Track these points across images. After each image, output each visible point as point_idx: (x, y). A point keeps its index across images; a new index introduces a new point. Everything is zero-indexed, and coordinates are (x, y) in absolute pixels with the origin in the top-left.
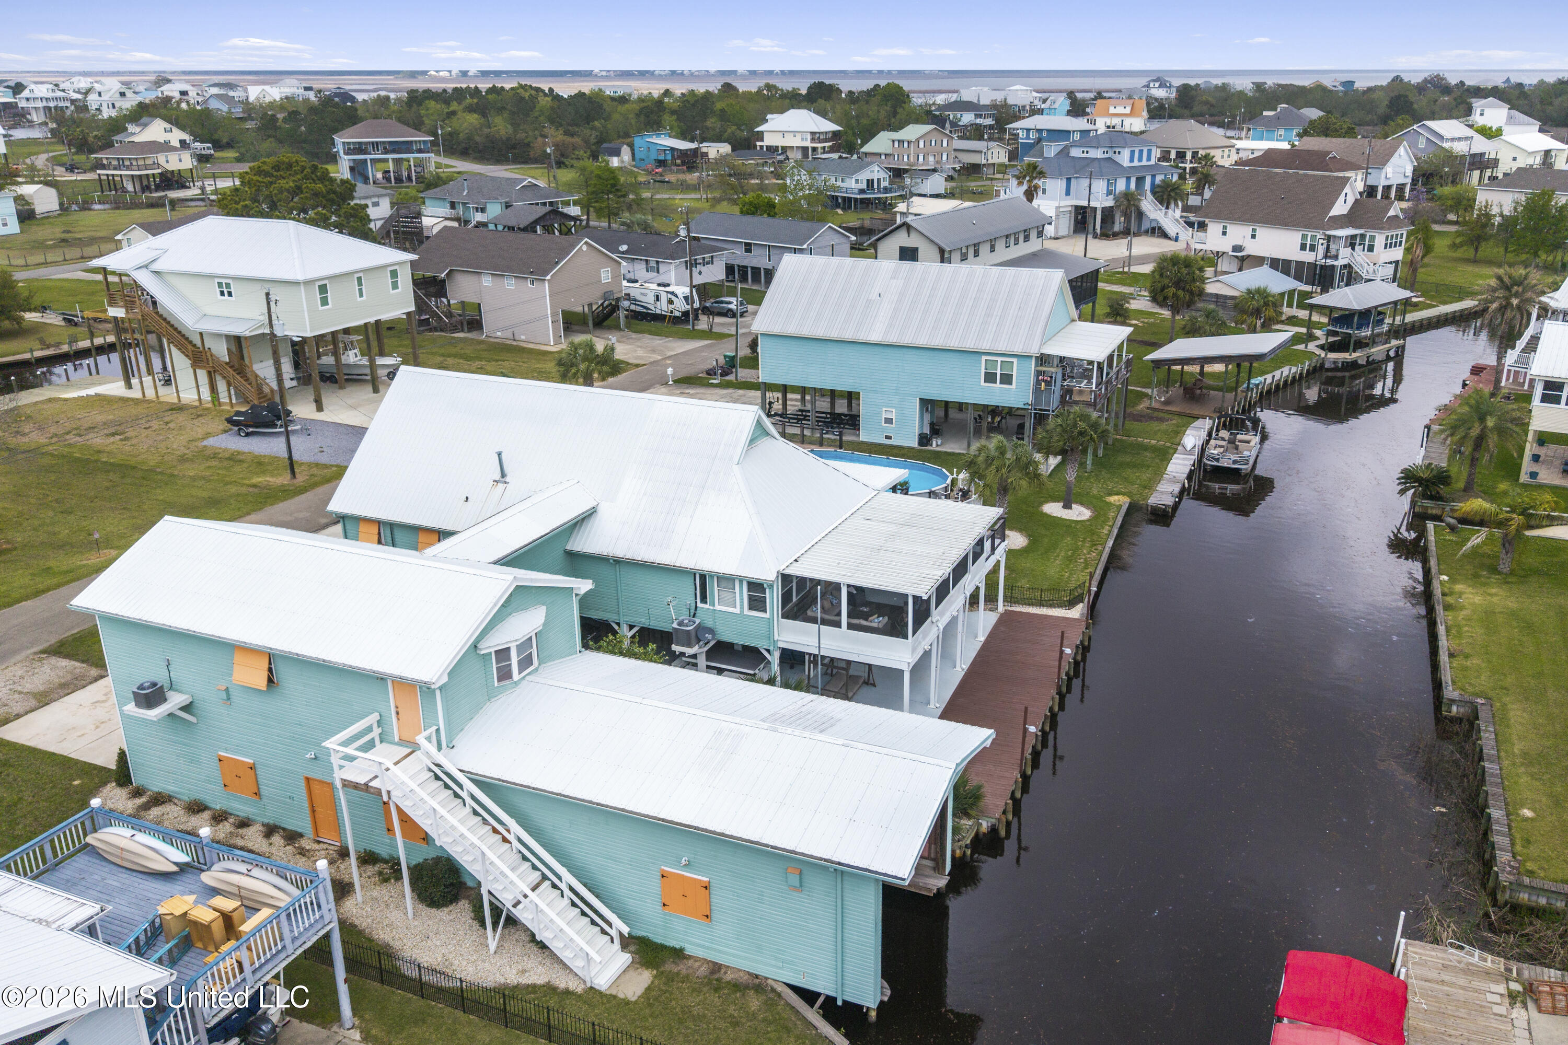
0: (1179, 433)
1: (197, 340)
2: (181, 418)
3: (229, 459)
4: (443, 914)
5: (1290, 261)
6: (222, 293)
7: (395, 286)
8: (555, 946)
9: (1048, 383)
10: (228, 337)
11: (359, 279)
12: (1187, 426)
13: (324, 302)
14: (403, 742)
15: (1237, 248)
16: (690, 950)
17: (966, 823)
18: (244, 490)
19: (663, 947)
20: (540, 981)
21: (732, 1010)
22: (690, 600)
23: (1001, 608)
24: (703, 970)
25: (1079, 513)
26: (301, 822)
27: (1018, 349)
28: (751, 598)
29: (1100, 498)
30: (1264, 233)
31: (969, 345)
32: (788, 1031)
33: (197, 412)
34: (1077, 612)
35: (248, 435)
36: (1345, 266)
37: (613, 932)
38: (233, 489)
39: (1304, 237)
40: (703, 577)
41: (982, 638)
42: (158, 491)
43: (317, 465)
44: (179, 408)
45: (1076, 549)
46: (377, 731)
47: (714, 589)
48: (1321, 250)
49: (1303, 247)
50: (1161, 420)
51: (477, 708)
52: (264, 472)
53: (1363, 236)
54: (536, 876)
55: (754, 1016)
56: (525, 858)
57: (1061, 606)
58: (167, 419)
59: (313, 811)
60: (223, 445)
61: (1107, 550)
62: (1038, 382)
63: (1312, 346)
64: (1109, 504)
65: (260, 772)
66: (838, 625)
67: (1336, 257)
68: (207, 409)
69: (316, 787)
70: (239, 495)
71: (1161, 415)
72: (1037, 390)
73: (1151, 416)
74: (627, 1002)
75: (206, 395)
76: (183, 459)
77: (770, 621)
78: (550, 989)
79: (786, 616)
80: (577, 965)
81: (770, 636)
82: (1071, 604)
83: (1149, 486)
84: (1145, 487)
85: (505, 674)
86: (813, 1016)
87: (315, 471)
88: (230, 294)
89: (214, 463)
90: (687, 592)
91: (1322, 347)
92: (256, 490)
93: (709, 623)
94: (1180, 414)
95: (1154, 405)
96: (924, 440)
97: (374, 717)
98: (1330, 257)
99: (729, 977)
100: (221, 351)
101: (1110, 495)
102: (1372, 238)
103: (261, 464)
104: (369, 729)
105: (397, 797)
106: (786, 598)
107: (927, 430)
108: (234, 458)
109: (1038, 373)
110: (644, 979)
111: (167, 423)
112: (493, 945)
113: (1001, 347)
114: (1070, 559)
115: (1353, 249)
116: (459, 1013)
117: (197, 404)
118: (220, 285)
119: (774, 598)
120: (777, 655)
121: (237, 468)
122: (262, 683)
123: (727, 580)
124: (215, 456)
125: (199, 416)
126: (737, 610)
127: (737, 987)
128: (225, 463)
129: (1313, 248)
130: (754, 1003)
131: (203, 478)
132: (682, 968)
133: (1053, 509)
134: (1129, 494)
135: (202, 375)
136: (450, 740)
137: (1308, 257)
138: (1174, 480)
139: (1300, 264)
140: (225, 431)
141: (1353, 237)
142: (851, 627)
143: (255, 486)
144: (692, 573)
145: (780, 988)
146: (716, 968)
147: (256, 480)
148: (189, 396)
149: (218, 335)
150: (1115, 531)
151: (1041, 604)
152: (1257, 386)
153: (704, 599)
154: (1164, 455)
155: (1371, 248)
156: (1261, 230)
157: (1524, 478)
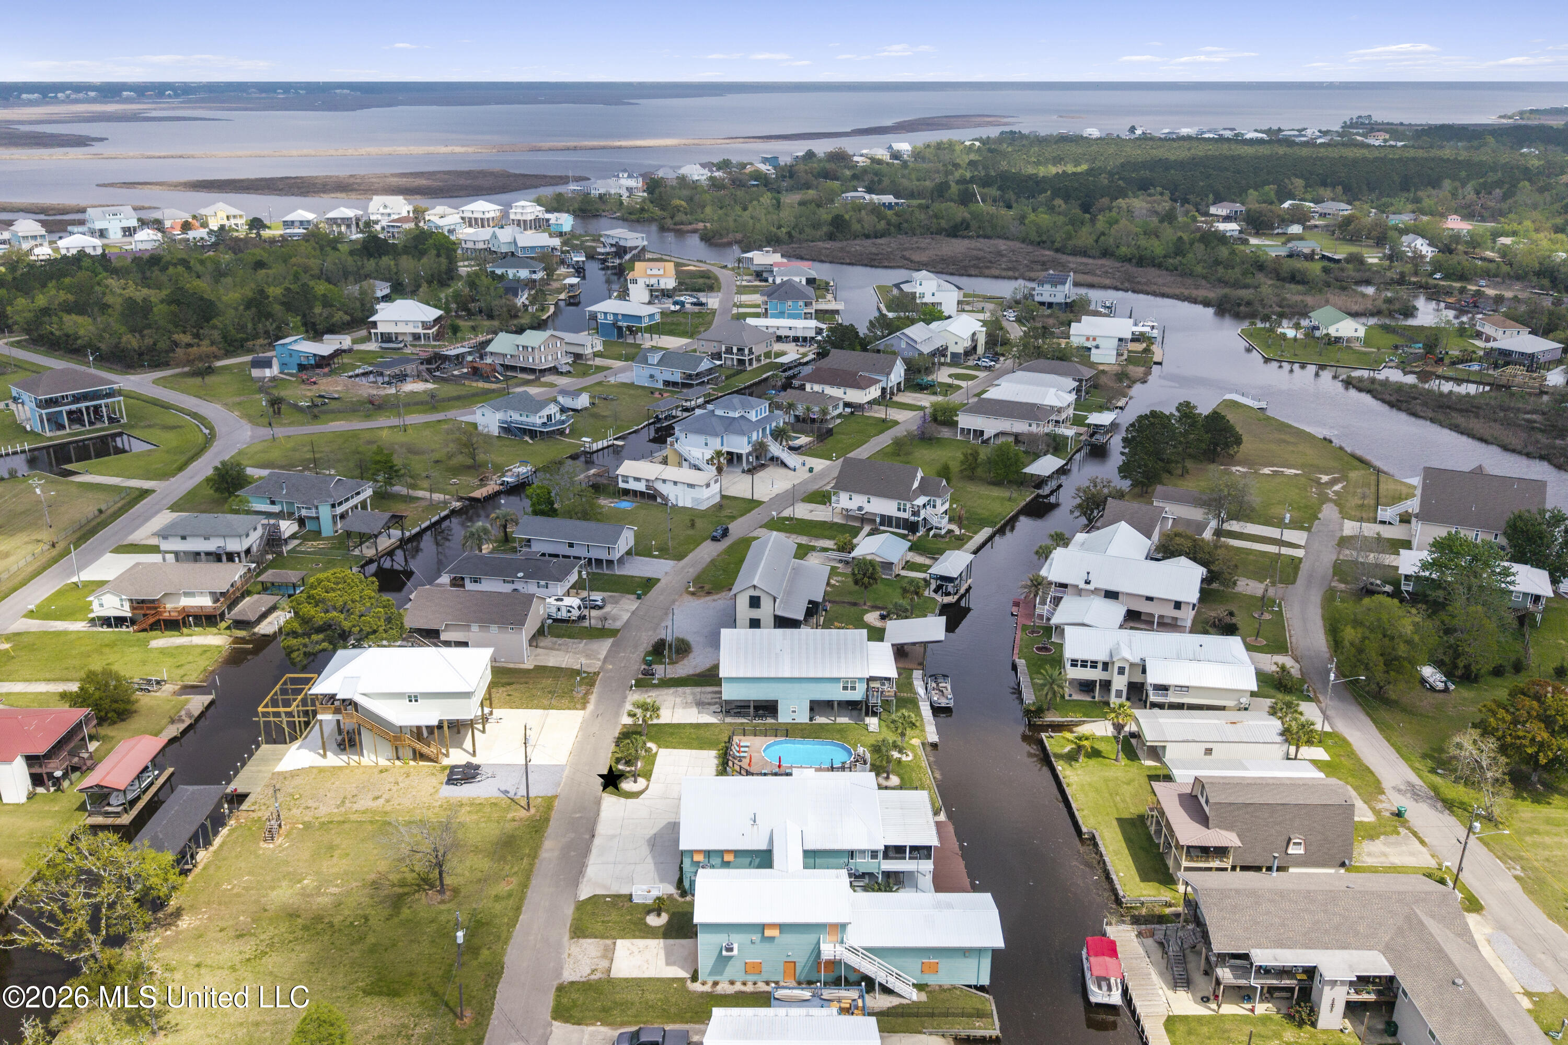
0: (911, 685)
2: (398, 778)
5: (893, 517)
6: (411, 702)
8: (900, 992)
9: (873, 689)
12: (911, 677)
15: (860, 508)
16: (934, 984)
19: (927, 985)
20: (897, 1003)
21: (954, 996)
22: (846, 860)
24: (939, 988)
25: (908, 755)
27: (859, 676)
28: (872, 856)
29: (909, 743)
31: (835, 675)
32: (970, 997)
34: (943, 816)
35: (462, 784)
36: (923, 519)
37: (911, 984)
39: (898, 503)
40: (852, 852)
47: (857, 855)
49: (899, 509)
52: (507, 810)
53: (929, 501)
55: (961, 996)
59: (785, 972)
60: (456, 795)
61: (931, 777)
62: (868, 690)
63: (931, 592)
64: (914, 746)
65: (763, 964)
66: (905, 859)
67: (918, 515)
69: (787, 964)
70: (520, 829)
72: (870, 694)
74: (925, 1002)
77: (878, 862)
78: (903, 1005)
79: (886, 859)
80: (910, 998)
81: (878, 868)
82: (938, 812)
83: (923, 730)
86: (973, 991)
87: (532, 803)
88: (416, 702)
90: (845, 857)
91: (936, 592)
92: (522, 824)
93: (853, 867)
94: (905, 669)
96: (811, 719)
98: (915, 515)
99: (946, 988)
101: (911, 739)
102: (935, 501)
103: (494, 804)
105: (845, 960)
106: (886, 852)
109: (867, 686)
110: (924, 995)
113: (849, 676)
115: (926, 509)
116: (886, 1018)
118: (409, 697)
119: (881, 855)
120: (881, 873)
122: (778, 935)
123: (863, 852)
124: (461, 803)
126: (866, 861)
127: (950, 990)
130: (956, 992)
132: (933, 989)
134: (919, 737)
137: (902, 515)
138: (930, 723)
139: (898, 519)
140: (442, 784)
141: (926, 503)
142: (909, 859)
144: (848, 851)
145: (962, 987)
146: (941, 986)
147: (511, 816)
150: (927, 763)
153: (852, 859)
154: (915, 704)
155: (934, 507)
156: (873, 499)
157: (1067, 698)
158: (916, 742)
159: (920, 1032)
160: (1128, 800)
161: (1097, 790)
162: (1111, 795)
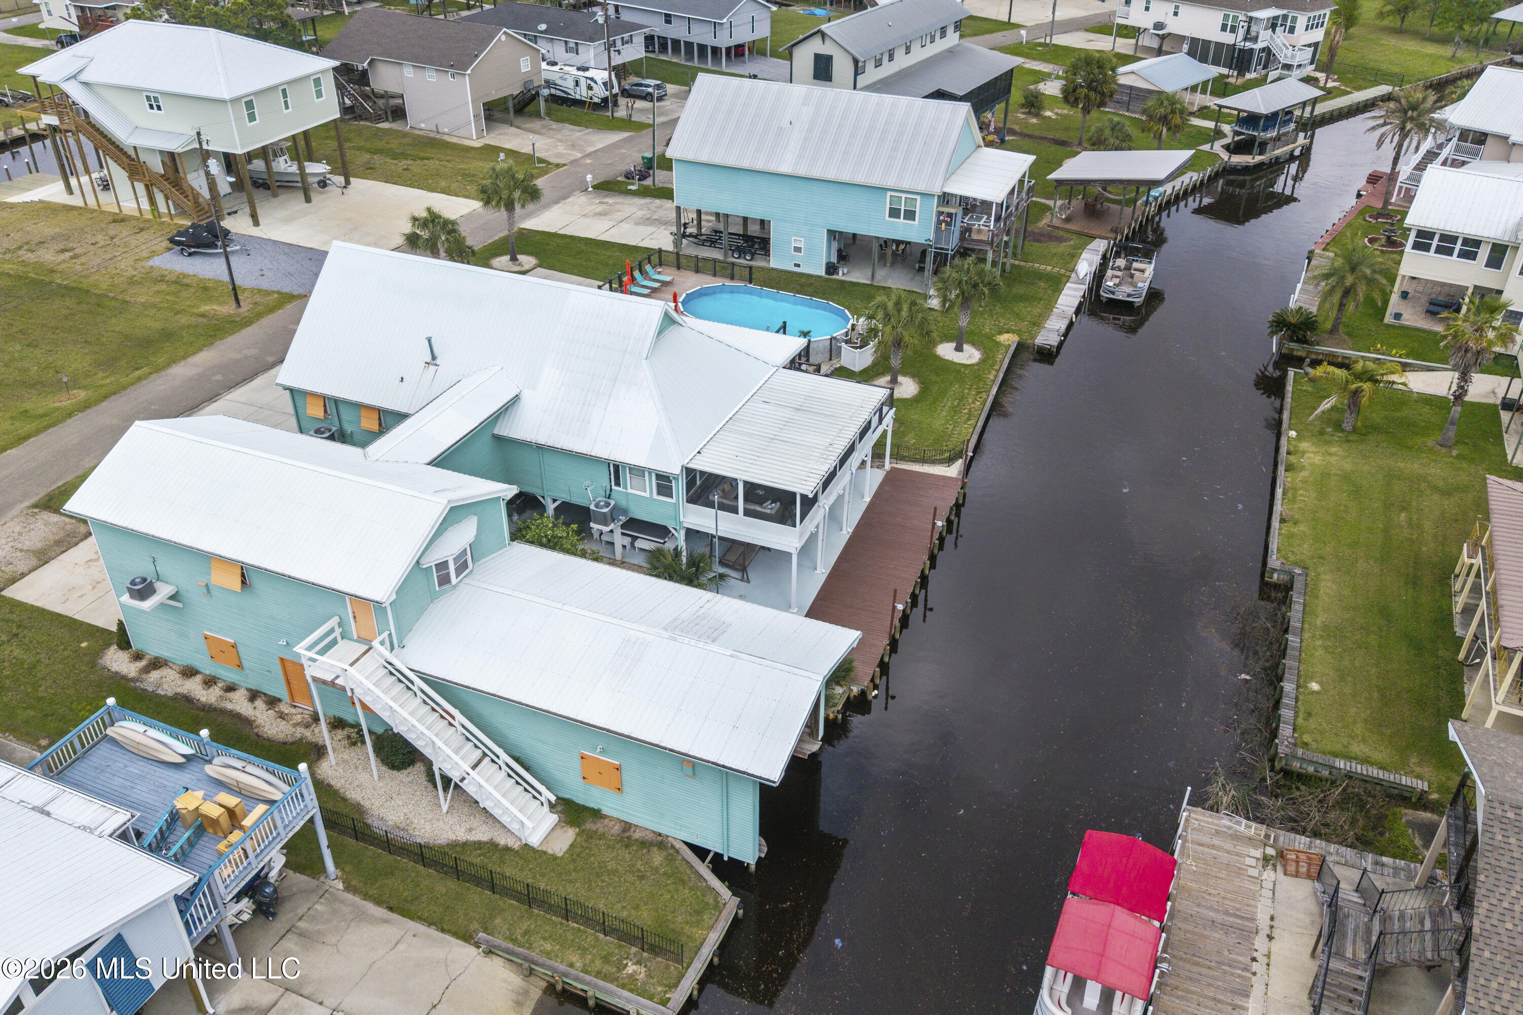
0: (1074, 257)
1: (132, 153)
2: (124, 231)
3: (176, 282)
4: (402, 776)
5: (1210, 42)
6: (151, 107)
7: (319, 94)
8: (496, 812)
9: (948, 224)
10: (161, 152)
11: (284, 91)
12: (1083, 247)
13: (252, 117)
14: (361, 640)
15: (1159, 26)
16: (606, 811)
17: (839, 690)
18: (193, 320)
19: (584, 808)
20: (484, 838)
21: (639, 865)
22: (606, 483)
23: (888, 466)
24: (617, 829)
25: (971, 355)
26: (279, 690)
27: (922, 188)
28: (658, 485)
29: (990, 337)
30: (1186, 11)
31: (875, 181)
32: (683, 882)
33: (140, 225)
34: (954, 471)
35: (190, 254)
36: (1263, 50)
37: (543, 799)
38: (183, 320)
39: (1226, 17)
40: (616, 468)
41: (868, 499)
42: (113, 321)
43: (260, 291)
44: (120, 219)
45: (962, 398)
46: (338, 631)
47: (626, 476)
48: (1241, 33)
49: (1224, 28)
50: (1060, 240)
51: (422, 610)
52: (210, 299)
53: (1285, 17)
54: (477, 754)
55: (656, 870)
56: (468, 739)
57: (941, 462)
58: (112, 233)
59: (288, 683)
60: (169, 266)
61: (991, 398)
62: (939, 222)
63: (1218, 147)
64: (998, 344)
65: (240, 649)
66: (735, 510)
67: (1255, 39)
68: (148, 221)
69: (288, 665)
70: (189, 326)
71: (1061, 233)
72: (938, 229)
73: (1050, 236)
74: (554, 858)
75: (145, 205)
76: (132, 281)
77: (676, 505)
78: (492, 845)
79: (691, 500)
80: (514, 827)
81: (676, 517)
82: (950, 461)
83: (1037, 323)
84: (1034, 324)
85: (444, 580)
86: (704, 869)
87: (258, 298)
88: (159, 108)
89: (163, 287)
90: (603, 479)
91: (1227, 148)
92: (205, 320)
93: (623, 503)
94: (1080, 234)
95: (1056, 222)
96: (831, 269)
97: (336, 619)
98: (1250, 40)
99: (637, 835)
100: (156, 165)
101: (1000, 333)
102: (1294, 19)
103: (205, 289)
104: (332, 631)
105: (358, 692)
106: (690, 484)
107: (834, 259)
108: (180, 282)
109: (940, 213)
110: (569, 835)
111: (112, 238)
112: (445, 808)
113: (906, 186)
114: (955, 410)
115: (1274, 31)
116: (420, 868)
117: (137, 214)
118: (148, 98)
119: (679, 488)
120: (683, 532)
121: (184, 294)
122: (236, 584)
123: (638, 471)
124: (162, 279)
125: (142, 230)
126: (647, 495)
127: (644, 844)
128: (173, 288)
129: (1233, 30)
130: (658, 858)
131: (154, 306)
132: (599, 826)
133: (946, 350)
134: (1018, 332)
135: (140, 187)
136: (400, 641)
137: (1228, 38)
138: (1062, 316)
139: (1219, 45)
140: (169, 249)
141: (1276, 18)
142: (747, 513)
143: (203, 315)
144: (607, 463)
145: (678, 845)
146: (627, 826)
147: (205, 308)
148: (129, 206)
149: (152, 151)
150: (1001, 375)
151: (923, 461)
152: (1156, 198)
153: (618, 484)
154: (1057, 284)
155: (1292, 30)
156: (1184, 9)
157: (1388, 319)
158: (1009, 339)
159: (467, 937)
160: (1428, 525)
161: (1356, 492)
162: (1387, 506)
